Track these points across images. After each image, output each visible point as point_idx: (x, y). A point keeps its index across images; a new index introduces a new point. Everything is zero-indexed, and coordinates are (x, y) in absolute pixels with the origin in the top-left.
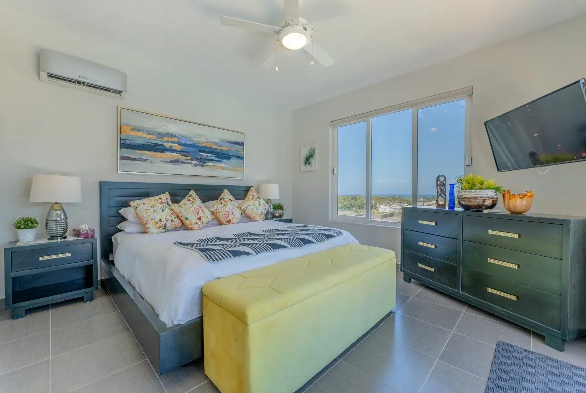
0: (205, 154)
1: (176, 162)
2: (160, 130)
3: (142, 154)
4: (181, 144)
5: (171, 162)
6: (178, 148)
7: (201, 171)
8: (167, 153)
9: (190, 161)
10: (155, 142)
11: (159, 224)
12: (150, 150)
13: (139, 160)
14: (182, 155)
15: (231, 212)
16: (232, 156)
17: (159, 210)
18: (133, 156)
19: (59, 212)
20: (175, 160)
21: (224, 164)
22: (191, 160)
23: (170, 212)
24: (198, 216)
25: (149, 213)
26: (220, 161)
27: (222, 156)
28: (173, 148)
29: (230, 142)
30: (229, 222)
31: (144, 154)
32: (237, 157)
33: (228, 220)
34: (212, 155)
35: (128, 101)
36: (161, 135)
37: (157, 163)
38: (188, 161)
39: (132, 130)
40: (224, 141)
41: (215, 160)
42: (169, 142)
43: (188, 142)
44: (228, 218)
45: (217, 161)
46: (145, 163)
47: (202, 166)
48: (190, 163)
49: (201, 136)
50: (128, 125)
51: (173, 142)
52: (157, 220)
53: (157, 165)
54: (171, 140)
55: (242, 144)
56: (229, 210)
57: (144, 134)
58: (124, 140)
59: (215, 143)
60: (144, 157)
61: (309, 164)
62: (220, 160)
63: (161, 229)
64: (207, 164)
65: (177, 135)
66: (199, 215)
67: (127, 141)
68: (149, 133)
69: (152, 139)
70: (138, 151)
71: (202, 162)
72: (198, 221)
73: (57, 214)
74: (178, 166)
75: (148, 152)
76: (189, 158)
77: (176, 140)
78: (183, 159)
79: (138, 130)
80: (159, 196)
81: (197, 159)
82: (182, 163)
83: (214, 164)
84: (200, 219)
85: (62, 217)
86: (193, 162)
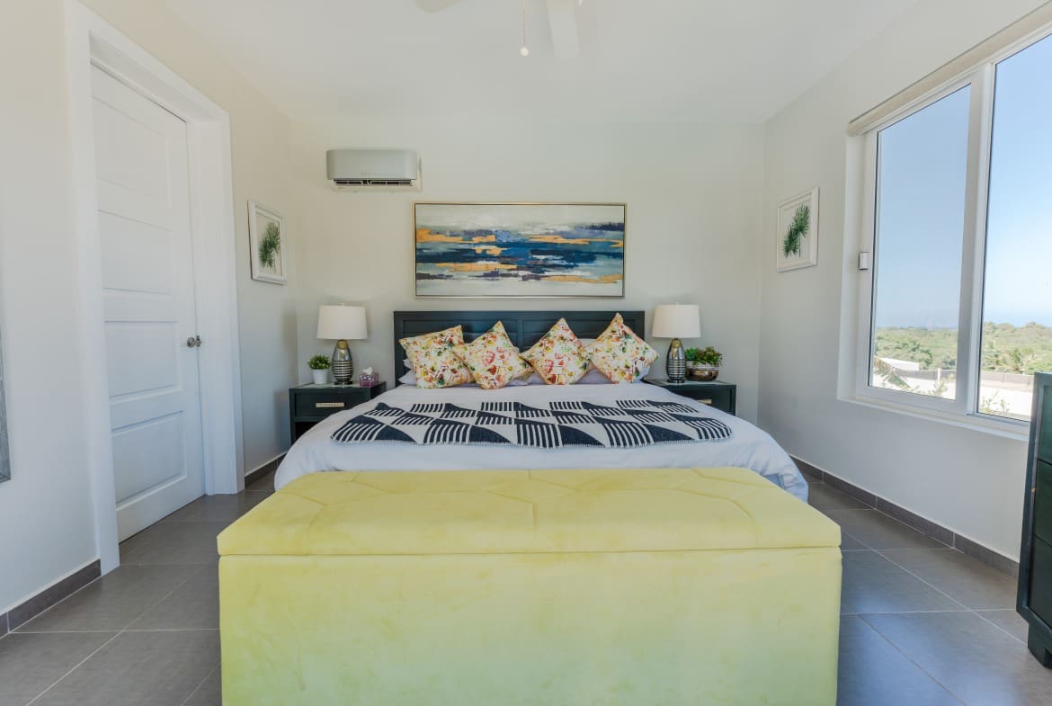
0: (543, 257)
1: (494, 275)
2: (468, 227)
3: (443, 269)
4: (499, 245)
5: (486, 275)
6: (496, 251)
7: (534, 287)
8: (480, 263)
9: (516, 272)
10: (461, 247)
11: (430, 374)
12: (454, 261)
13: (440, 277)
14: (503, 263)
15: (557, 362)
16: (597, 253)
17: (434, 354)
18: (432, 273)
19: (343, 351)
20: (492, 272)
21: (582, 271)
22: (518, 269)
23: (453, 356)
24: (490, 366)
25: (419, 357)
26: (571, 267)
27: (573, 256)
28: (488, 252)
29: (593, 227)
30: (553, 380)
31: (447, 267)
32: (608, 254)
33: (550, 376)
34: (555, 257)
35: (427, 190)
36: (469, 234)
37: (464, 279)
38: (512, 272)
39: (430, 233)
40: (579, 227)
41: (562, 266)
42: (480, 243)
43: (511, 240)
44: (552, 373)
45: (566, 267)
46: (448, 281)
47: (538, 278)
48: (516, 276)
49: (534, 225)
50: (424, 228)
51: (488, 243)
52: (429, 369)
53: (465, 282)
54: (485, 240)
55: (620, 227)
56: (553, 359)
57: (446, 236)
58: (421, 249)
59: (562, 234)
60: (446, 273)
61: (794, 251)
62: (572, 264)
63: (435, 382)
64: (546, 274)
65: (494, 230)
66: (493, 364)
67: (425, 251)
68: (452, 235)
69: (458, 243)
70: (438, 265)
71: (537, 271)
72: (489, 374)
73: (341, 354)
74: (495, 282)
75: (452, 265)
76: (515, 267)
77: (492, 238)
78: (503, 268)
79: (438, 233)
80: (440, 333)
81: (529, 268)
82: (504, 275)
83: (560, 273)
84: (493, 371)
85: (347, 358)
86: (522, 273)
